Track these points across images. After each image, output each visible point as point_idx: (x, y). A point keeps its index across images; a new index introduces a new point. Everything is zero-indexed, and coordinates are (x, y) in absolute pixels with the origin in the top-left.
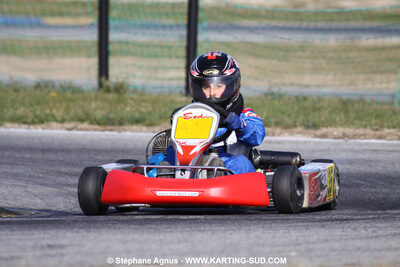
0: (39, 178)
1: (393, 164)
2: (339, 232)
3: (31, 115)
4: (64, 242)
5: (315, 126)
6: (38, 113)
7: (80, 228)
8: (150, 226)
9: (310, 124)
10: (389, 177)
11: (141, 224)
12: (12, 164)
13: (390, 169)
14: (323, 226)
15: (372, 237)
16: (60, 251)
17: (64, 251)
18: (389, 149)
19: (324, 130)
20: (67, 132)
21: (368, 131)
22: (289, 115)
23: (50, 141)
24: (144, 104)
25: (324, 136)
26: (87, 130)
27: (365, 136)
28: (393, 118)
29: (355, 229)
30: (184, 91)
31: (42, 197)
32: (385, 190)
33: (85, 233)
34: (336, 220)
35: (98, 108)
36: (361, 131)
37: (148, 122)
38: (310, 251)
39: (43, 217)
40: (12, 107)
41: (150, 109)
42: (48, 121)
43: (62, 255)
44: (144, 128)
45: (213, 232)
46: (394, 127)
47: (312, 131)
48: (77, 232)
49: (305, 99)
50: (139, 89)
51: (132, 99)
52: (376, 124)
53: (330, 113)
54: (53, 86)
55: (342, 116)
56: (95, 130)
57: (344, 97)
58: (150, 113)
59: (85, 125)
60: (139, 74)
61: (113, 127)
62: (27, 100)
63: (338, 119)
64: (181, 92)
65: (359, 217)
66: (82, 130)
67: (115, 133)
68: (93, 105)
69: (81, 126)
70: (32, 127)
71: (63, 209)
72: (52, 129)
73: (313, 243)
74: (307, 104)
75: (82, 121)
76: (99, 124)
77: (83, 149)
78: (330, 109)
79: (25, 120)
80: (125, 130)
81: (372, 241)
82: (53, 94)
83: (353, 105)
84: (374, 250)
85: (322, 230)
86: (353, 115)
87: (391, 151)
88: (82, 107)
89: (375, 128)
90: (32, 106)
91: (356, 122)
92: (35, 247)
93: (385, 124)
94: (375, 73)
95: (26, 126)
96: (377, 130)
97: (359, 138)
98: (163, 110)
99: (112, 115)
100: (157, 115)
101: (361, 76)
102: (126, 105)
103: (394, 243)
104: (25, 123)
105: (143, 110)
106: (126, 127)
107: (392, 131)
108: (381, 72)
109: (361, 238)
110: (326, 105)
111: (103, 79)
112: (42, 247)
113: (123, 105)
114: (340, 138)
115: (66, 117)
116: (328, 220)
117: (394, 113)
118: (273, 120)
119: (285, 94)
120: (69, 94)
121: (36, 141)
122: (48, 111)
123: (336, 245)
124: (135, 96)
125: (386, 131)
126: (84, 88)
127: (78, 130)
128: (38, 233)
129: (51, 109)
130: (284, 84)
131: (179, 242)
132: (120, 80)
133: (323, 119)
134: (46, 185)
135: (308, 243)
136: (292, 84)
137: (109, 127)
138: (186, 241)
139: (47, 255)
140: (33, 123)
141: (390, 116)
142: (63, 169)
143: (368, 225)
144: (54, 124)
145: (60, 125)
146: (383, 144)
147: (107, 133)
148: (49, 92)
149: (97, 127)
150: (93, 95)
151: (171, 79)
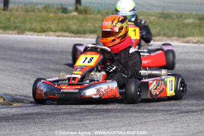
5: (184, 36)
6: (43, 26)
9: (181, 35)
12: (25, 63)
22: (171, 30)
24: (98, 22)
25: (188, 42)
40: (30, 23)
47: (182, 39)
53: (192, 28)
55: (198, 30)
56: (71, 37)
59: (67, 34)
62: (38, 18)
63: (195, 32)
75: (65, 31)
76: (73, 33)
80: (87, 37)
88: (66, 23)
104: (36, 32)
105: (96, 25)
111: (78, 5)
118: (162, 33)
122: (48, 26)
129: (50, 24)
140: (40, 32)
145: (54, 33)
149: (72, 35)
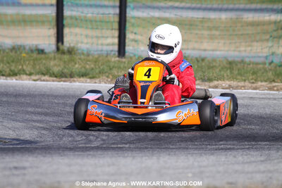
0: (12, 115)
1: (264, 108)
2: (223, 158)
3: (8, 70)
4: (27, 164)
7: (39, 154)
8: (88, 153)
10: (261, 117)
11: (83, 151)
13: (262, 111)
14: (212, 154)
15: (247, 163)
16: (23, 171)
17: (26, 172)
18: (261, 97)
19: (216, 83)
20: (33, 82)
21: (247, 83)
23: (21, 89)
26: (47, 81)
27: (244, 87)
28: (265, 74)
29: (235, 157)
30: (117, 54)
31: (14, 129)
32: (257, 127)
33: (42, 158)
34: (222, 149)
35: (55, 65)
36: (242, 84)
37: (91, 76)
38: (201, 172)
39: (14, 144)
41: (92, 66)
42: (20, 74)
43: (24, 174)
44: (88, 80)
45: (134, 157)
46: (266, 81)
48: (36, 157)
49: (203, 60)
50: (85, 52)
51: (80, 59)
52: (252, 79)
54: (24, 49)
57: (230, 59)
58: (92, 69)
60: (85, 41)
61: (66, 79)
64: (115, 54)
65: (238, 147)
66: (44, 81)
67: (68, 83)
68: (52, 63)
69: (43, 78)
70: (8, 78)
71: (29, 138)
72: (22, 80)
73: (205, 167)
74: (203, 64)
77: (44, 95)
78: (220, 68)
79: (4, 73)
81: (246, 166)
82: (24, 55)
83: (236, 65)
84: (248, 173)
85: (212, 157)
86: (236, 72)
87: (263, 98)
89: (251, 81)
90: (8, 63)
91: (239, 77)
92: (5, 168)
93: (259, 79)
94: (252, 41)
95: (4, 78)
96: (253, 83)
97: (241, 89)
98: (101, 67)
99: (66, 70)
100: (97, 71)
101: (243, 44)
102: (76, 64)
103: (262, 167)
106: (75, 79)
107: (264, 83)
108: (257, 41)
109: (238, 164)
110: (217, 65)
112: (10, 169)
113: (73, 63)
114: (226, 88)
115: (32, 71)
116: (216, 150)
117: (266, 71)
119: (189, 56)
120: (35, 55)
121: (11, 88)
123: (221, 169)
124: (82, 57)
125: (260, 83)
126: (46, 51)
127: (41, 81)
128: (7, 157)
130: (188, 49)
131: (109, 166)
132: (72, 45)
133: (215, 75)
134: (16, 121)
135: (200, 167)
136: (194, 49)
137: (63, 79)
138: (113, 164)
139: (14, 175)
141: (263, 73)
142: (29, 109)
143: (244, 153)
144: (25, 77)
146: (257, 93)
147: (62, 83)
148: (21, 53)
150: (52, 55)
151: (108, 45)
